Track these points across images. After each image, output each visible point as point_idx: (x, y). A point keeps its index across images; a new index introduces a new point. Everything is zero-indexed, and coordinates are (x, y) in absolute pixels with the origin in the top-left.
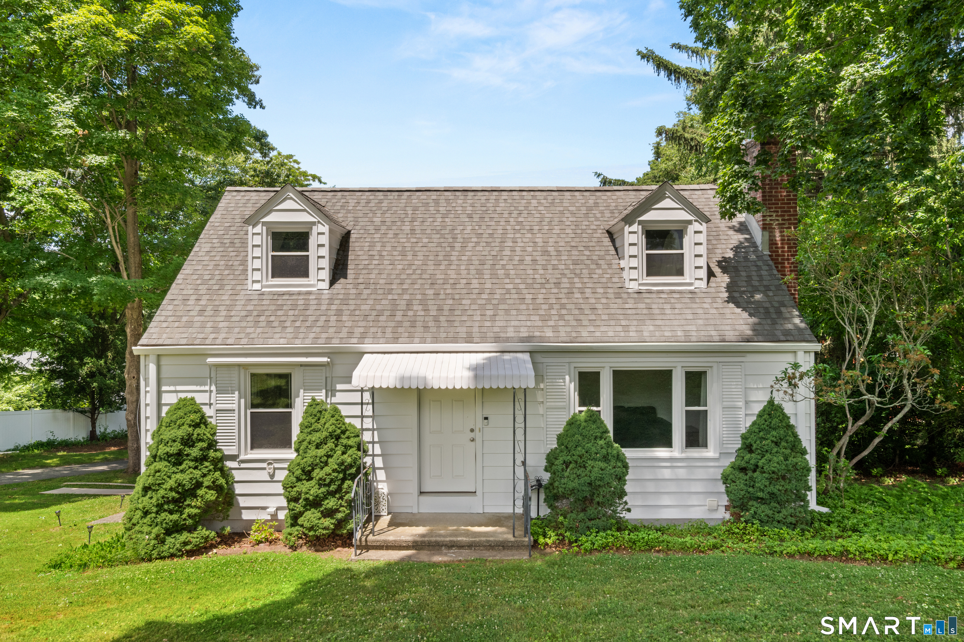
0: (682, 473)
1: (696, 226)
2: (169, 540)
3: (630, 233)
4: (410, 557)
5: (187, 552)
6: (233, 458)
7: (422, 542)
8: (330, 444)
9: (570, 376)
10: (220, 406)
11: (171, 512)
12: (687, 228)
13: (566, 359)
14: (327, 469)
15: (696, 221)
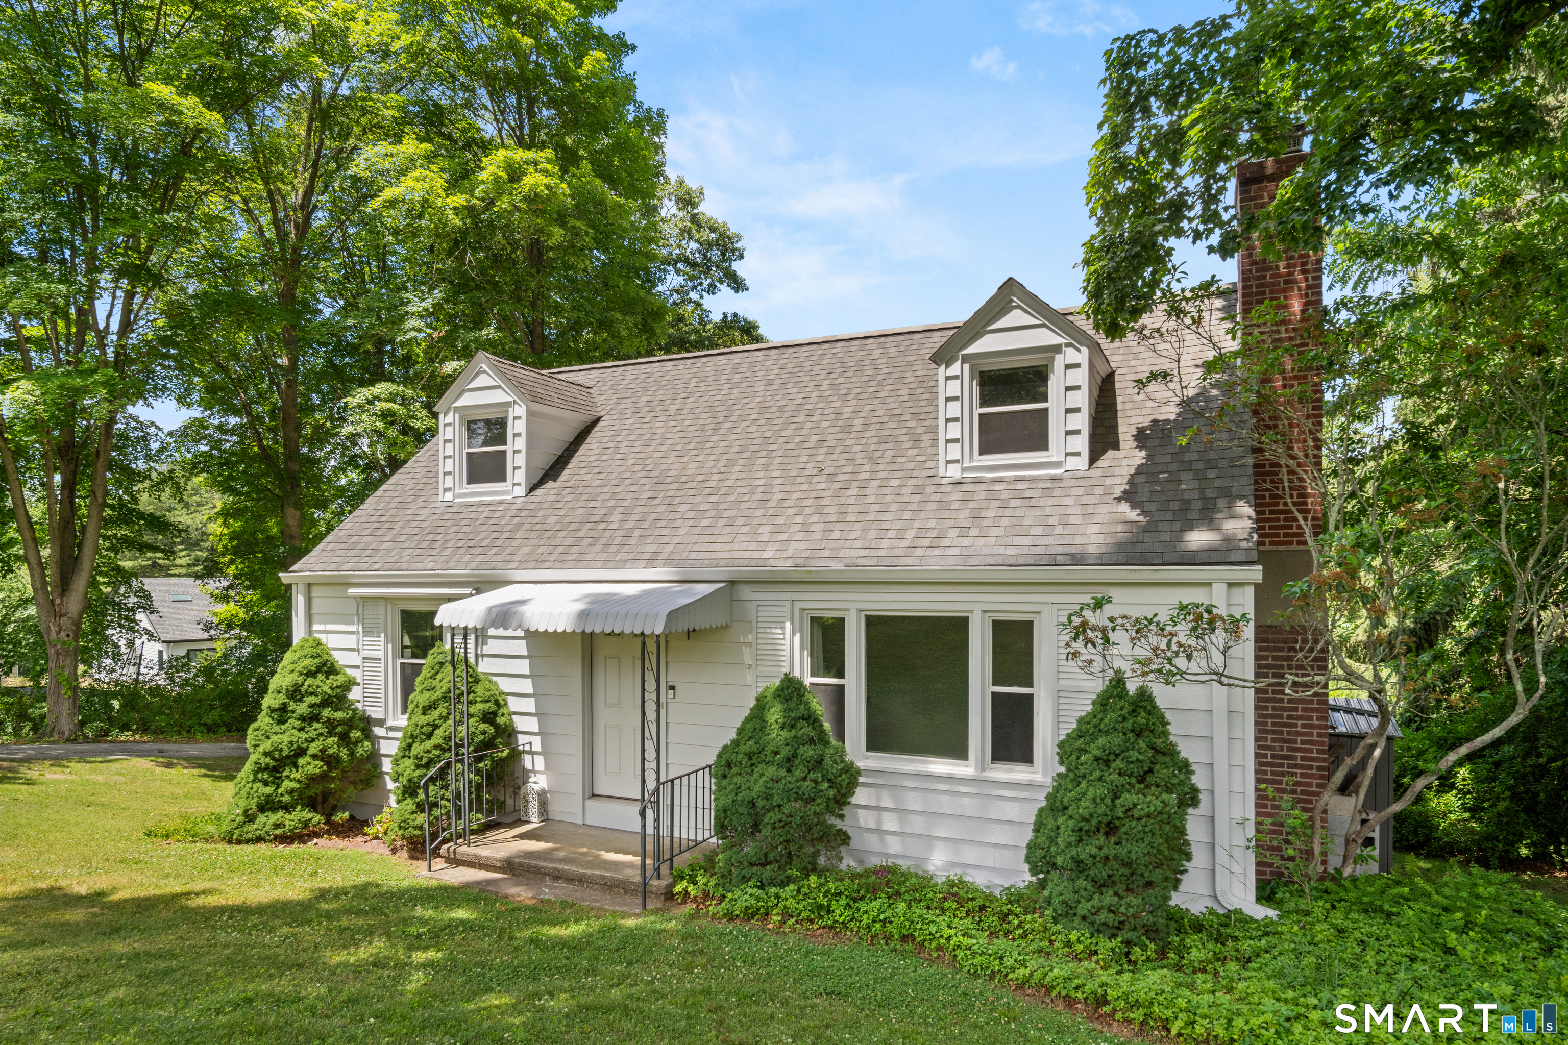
0: (968, 806)
1: (1072, 356)
2: (261, 818)
3: (948, 378)
4: (489, 882)
5: (276, 837)
6: (381, 723)
7: (521, 865)
8: (441, 710)
9: (792, 623)
10: (367, 653)
11: (266, 784)
12: (1053, 359)
13: (784, 596)
14: (429, 744)
15: (1068, 345)
